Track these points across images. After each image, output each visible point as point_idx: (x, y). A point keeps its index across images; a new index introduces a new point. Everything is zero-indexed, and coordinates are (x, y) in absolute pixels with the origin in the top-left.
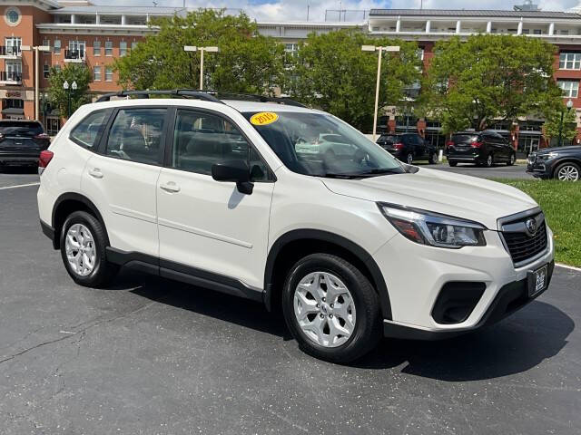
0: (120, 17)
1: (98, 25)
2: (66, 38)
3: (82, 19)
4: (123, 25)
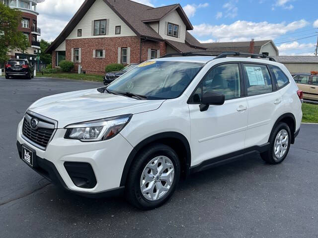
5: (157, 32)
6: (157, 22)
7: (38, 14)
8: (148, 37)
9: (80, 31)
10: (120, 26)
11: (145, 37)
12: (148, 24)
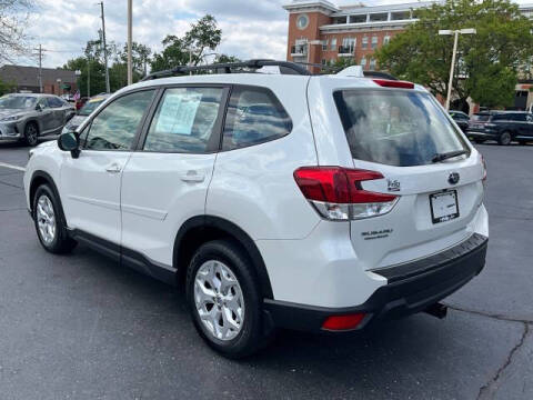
0: (386, 14)
1: (368, 23)
2: (340, 36)
3: (355, 19)
4: (389, 21)
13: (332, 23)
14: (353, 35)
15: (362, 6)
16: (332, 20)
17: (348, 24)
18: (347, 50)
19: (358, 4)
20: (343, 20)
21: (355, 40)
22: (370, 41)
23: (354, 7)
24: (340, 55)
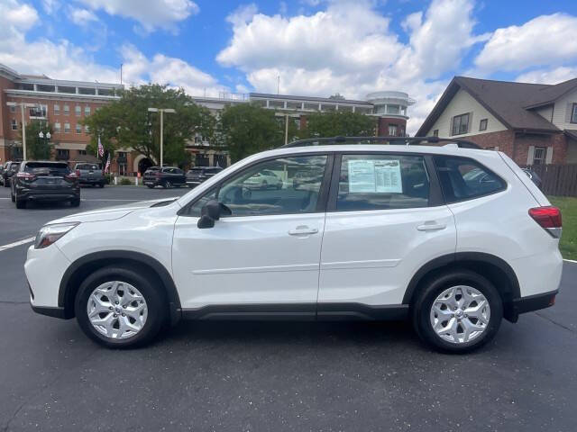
0: (74, 88)
1: (56, 93)
4: (77, 94)
5: (550, 120)
6: (550, 106)
7: (408, 118)
8: (528, 130)
9: (436, 132)
10: (486, 120)
11: (522, 129)
12: (534, 110)
13: (17, 89)
14: (44, 102)
15: (47, 78)
16: (17, 86)
17: (35, 91)
18: (39, 114)
19: (41, 75)
20: (30, 87)
21: (46, 106)
22: (62, 108)
23: (39, 78)
24: (31, 118)
